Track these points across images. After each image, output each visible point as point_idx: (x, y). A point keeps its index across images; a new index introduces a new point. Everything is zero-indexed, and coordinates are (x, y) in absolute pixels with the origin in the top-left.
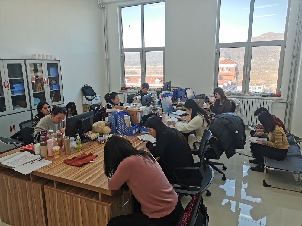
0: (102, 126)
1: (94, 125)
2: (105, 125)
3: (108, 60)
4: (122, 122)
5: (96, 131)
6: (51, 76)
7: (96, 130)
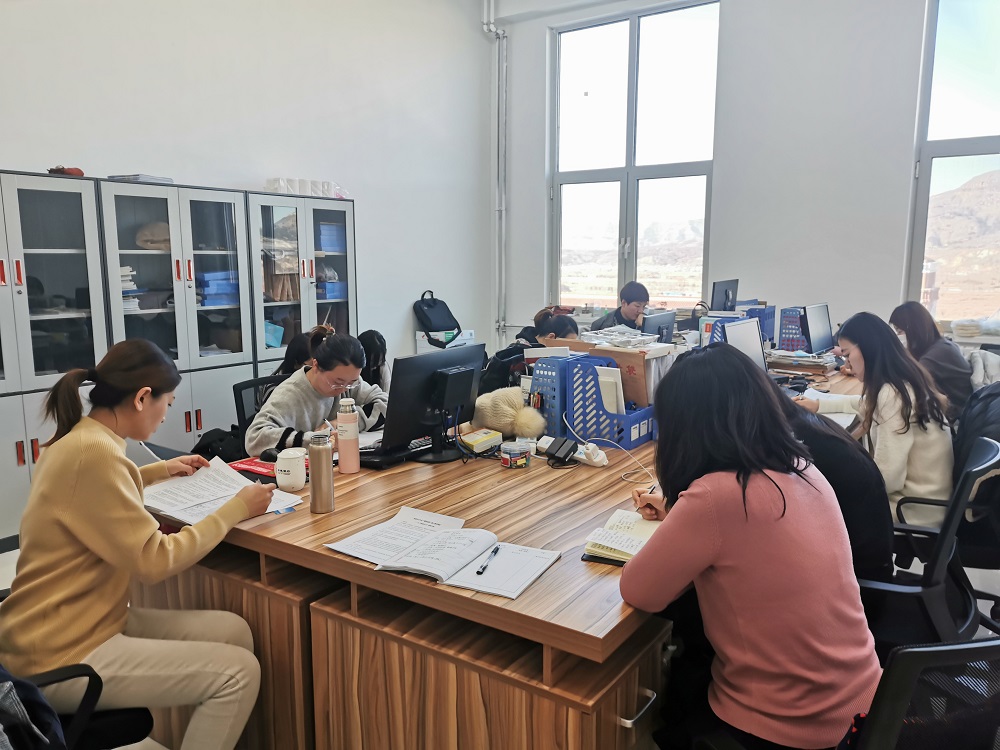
0: (512, 405)
1: (483, 401)
2: (523, 402)
3: (504, 212)
4: (587, 396)
5: (490, 425)
6: (322, 254)
7: (490, 421)
